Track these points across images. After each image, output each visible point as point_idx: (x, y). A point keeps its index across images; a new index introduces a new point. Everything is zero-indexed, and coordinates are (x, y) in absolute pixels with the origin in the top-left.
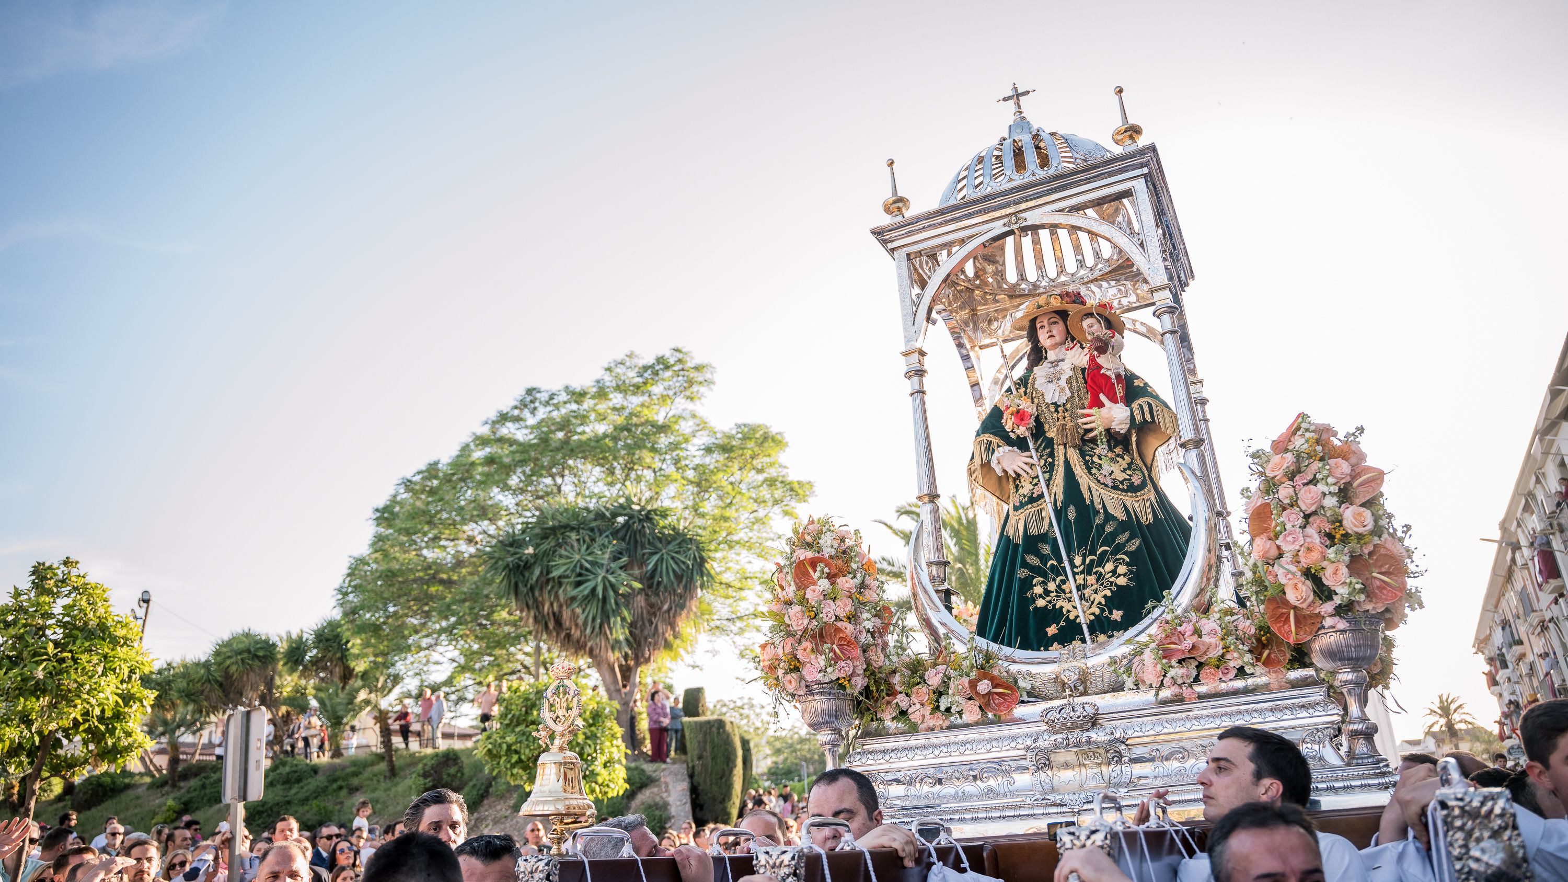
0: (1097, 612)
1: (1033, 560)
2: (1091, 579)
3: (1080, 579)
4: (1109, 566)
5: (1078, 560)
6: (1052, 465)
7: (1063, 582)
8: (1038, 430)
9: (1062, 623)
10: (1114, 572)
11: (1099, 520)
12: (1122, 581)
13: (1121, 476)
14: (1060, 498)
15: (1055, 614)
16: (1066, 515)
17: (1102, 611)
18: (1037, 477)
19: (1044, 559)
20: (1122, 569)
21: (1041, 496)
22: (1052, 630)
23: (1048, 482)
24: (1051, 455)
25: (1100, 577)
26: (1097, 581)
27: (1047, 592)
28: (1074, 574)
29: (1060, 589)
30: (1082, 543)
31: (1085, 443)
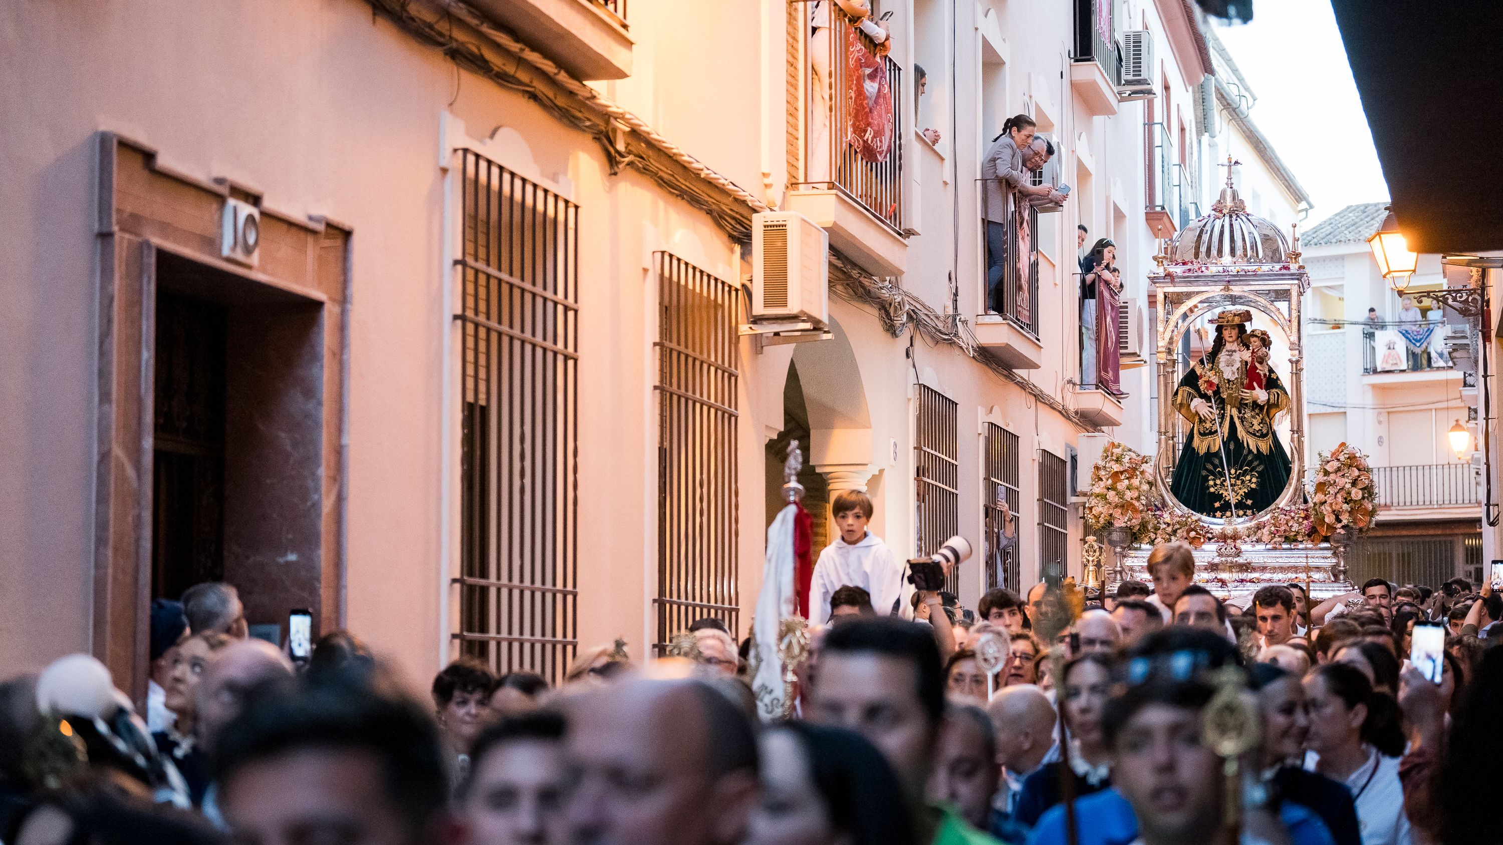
0: (1240, 499)
1: (1210, 467)
2: (1239, 482)
3: (1233, 481)
4: (1248, 477)
5: (1233, 471)
6: (1223, 415)
7: (1225, 481)
8: (1217, 393)
9: (1222, 502)
10: (1250, 481)
11: (1245, 452)
12: (1253, 486)
13: (1257, 427)
14: (1226, 435)
15: (1219, 497)
16: (1229, 446)
17: (1242, 499)
18: (1215, 420)
19: (1215, 467)
20: (1254, 480)
21: (1216, 431)
22: (1217, 505)
23: (1221, 423)
24: (1223, 409)
25: (1243, 482)
26: (1242, 483)
27: (1216, 485)
28: (1230, 478)
29: (1222, 484)
30: (1236, 463)
31: (1241, 405)
